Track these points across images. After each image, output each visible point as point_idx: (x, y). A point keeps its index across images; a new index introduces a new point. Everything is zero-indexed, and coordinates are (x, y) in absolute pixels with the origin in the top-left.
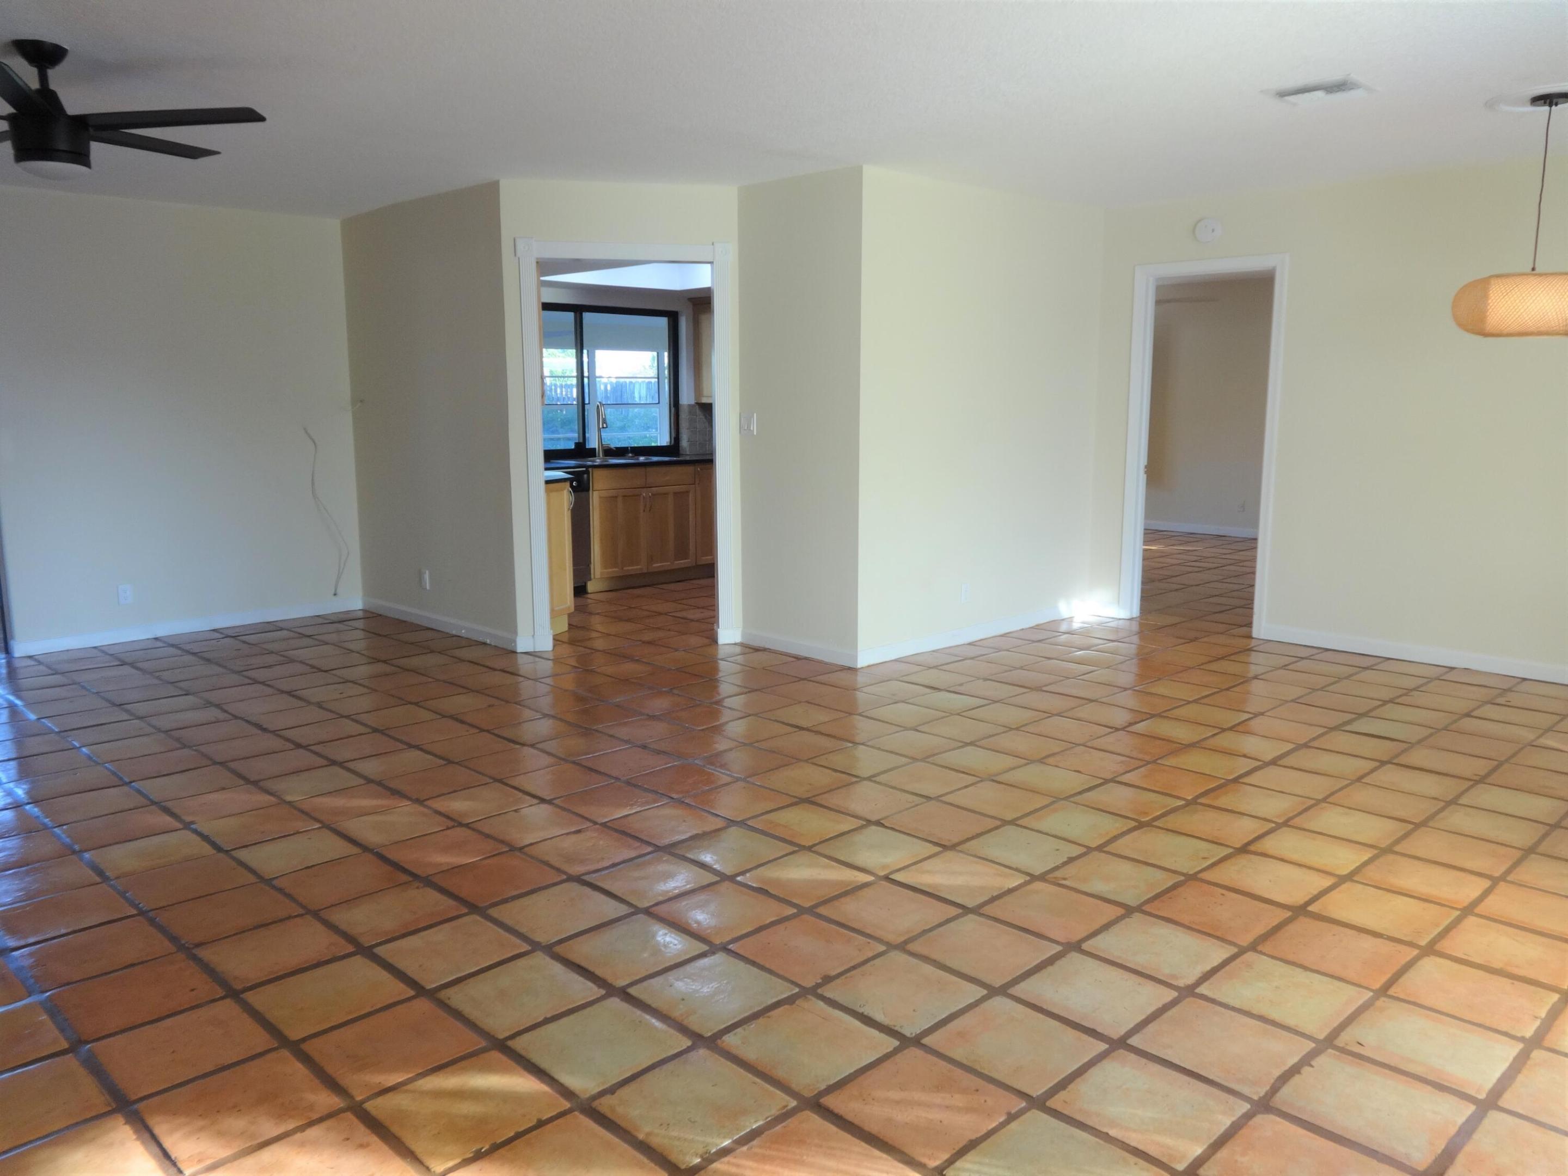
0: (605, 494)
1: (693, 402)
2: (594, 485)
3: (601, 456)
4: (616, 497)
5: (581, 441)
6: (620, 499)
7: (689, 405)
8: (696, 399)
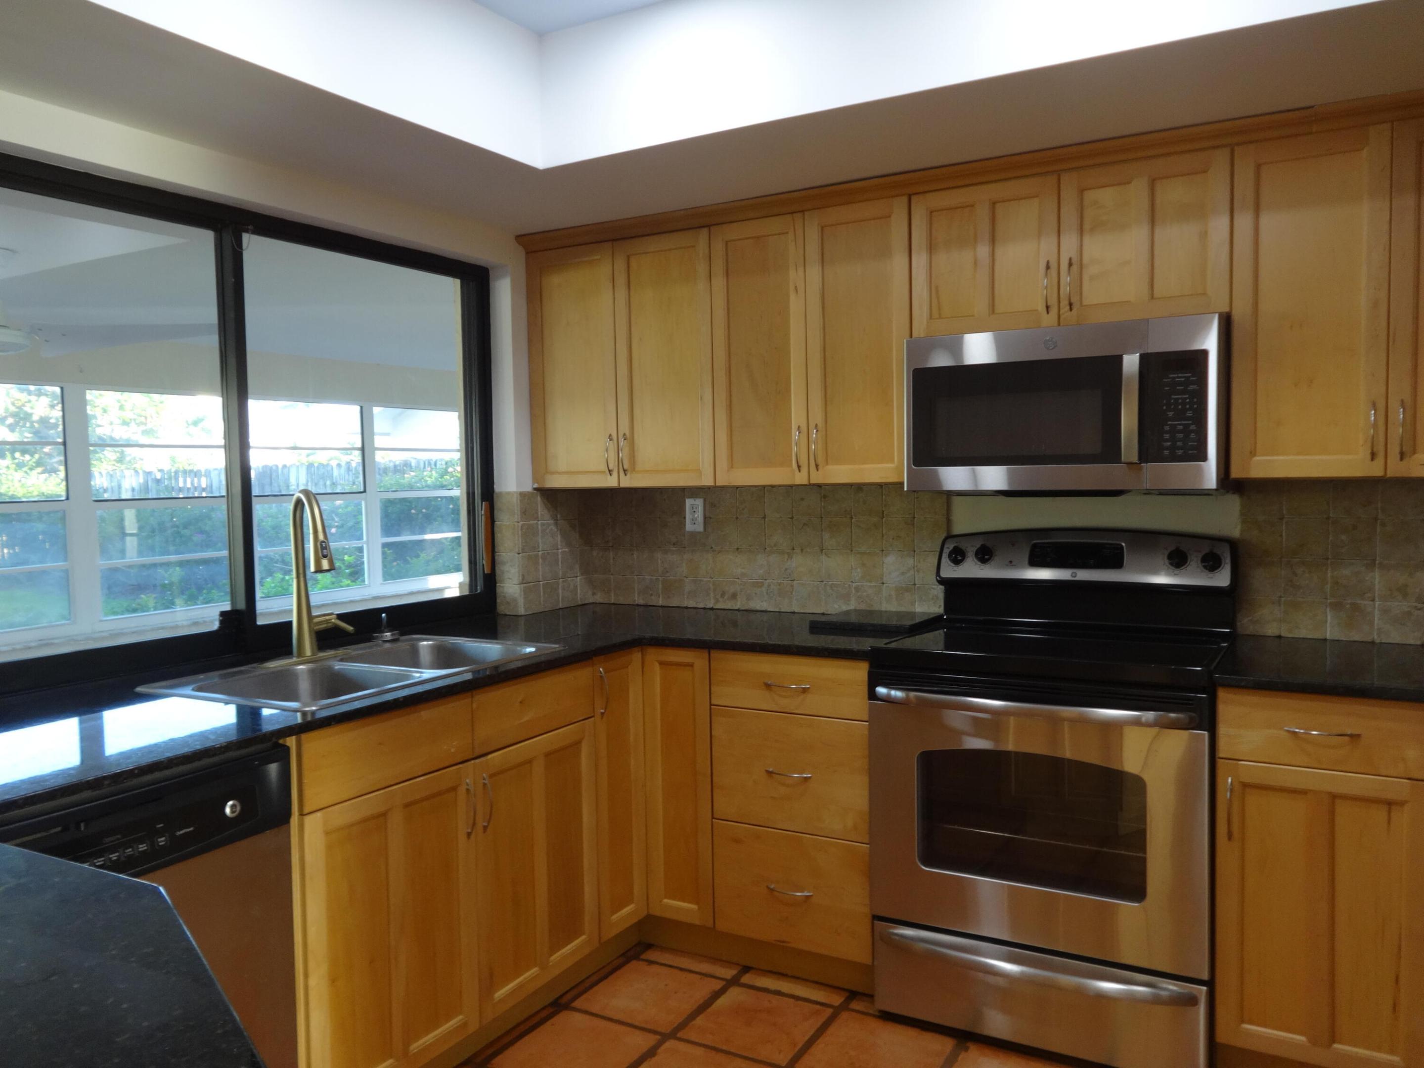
0: (341, 816)
1: (528, 487)
2: (308, 793)
3: (308, 652)
4: (384, 815)
5: (242, 605)
6: (396, 820)
7: (523, 495)
8: (535, 479)
